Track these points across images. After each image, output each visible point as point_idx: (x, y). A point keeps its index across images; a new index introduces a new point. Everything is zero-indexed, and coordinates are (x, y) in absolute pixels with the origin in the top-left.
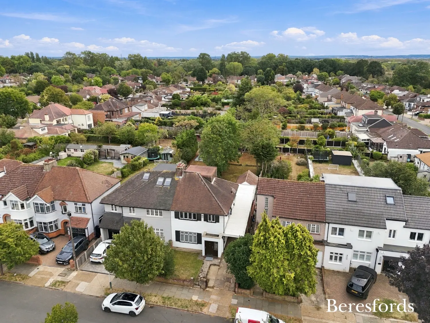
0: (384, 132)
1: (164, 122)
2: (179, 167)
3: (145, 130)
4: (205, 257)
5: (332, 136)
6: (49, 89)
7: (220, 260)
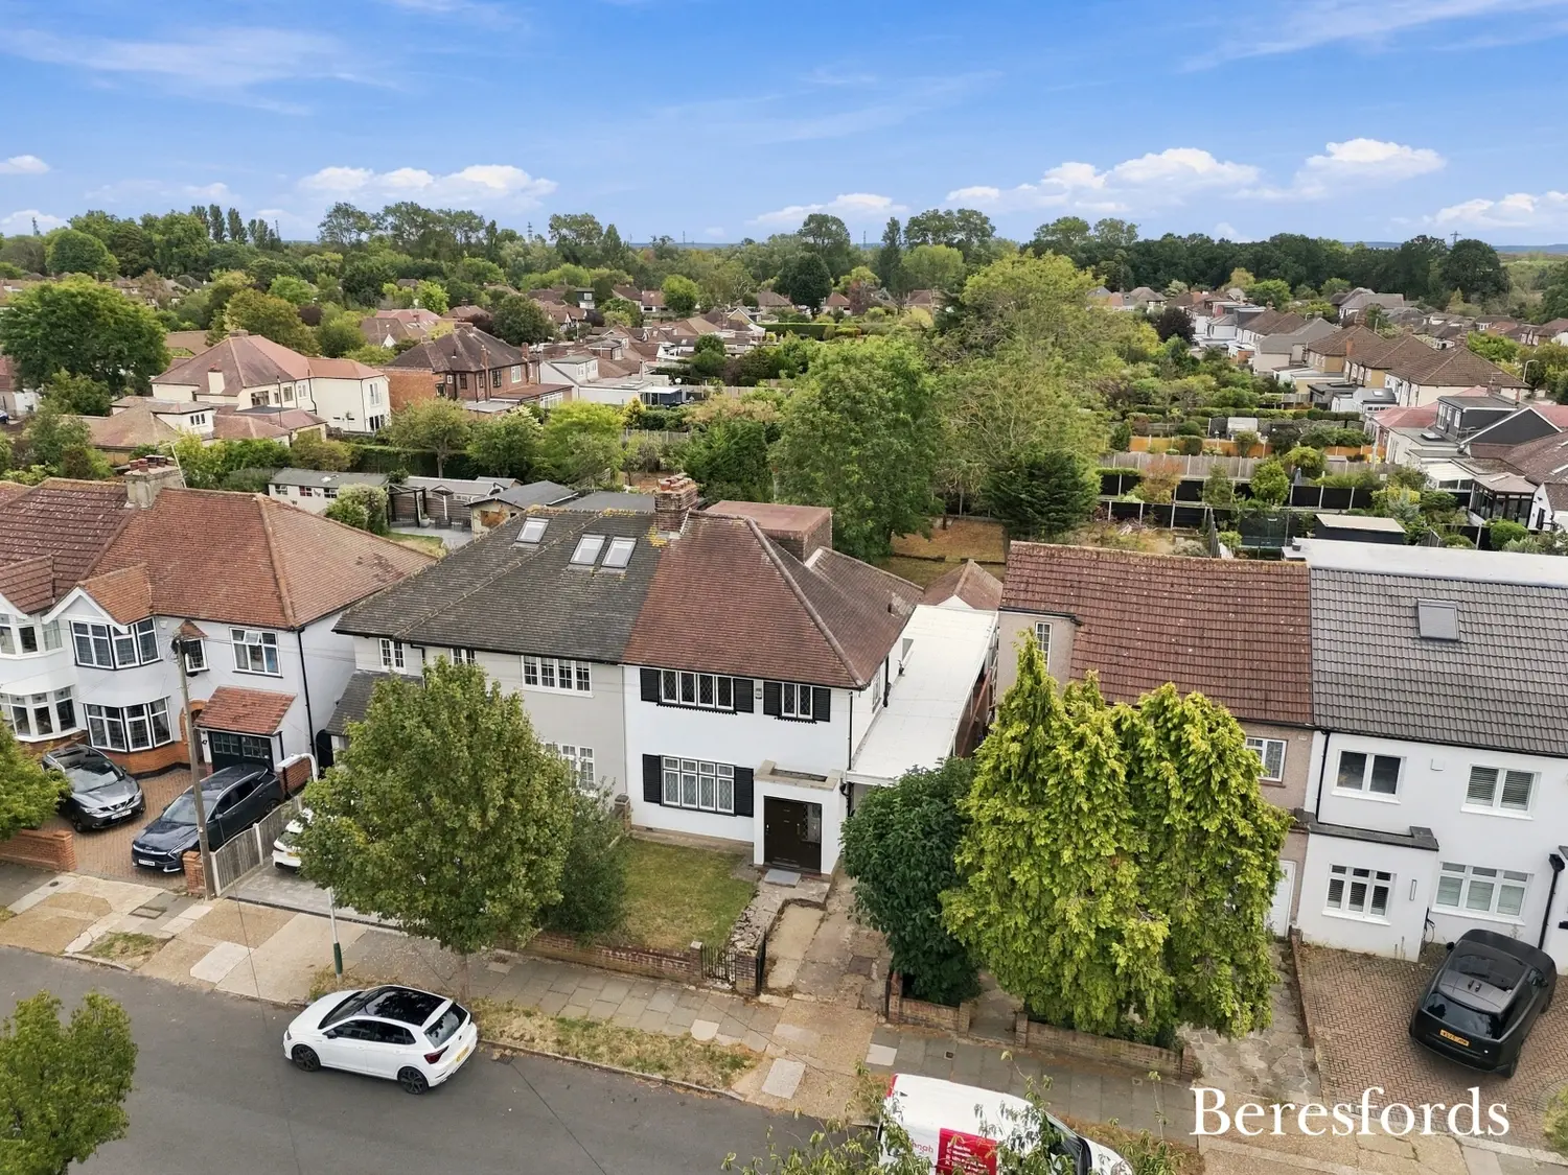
0: (1531, 455)
1: (655, 418)
2: (667, 492)
3: (574, 424)
4: (763, 870)
5: (1313, 471)
6: (242, 300)
7: (827, 886)
